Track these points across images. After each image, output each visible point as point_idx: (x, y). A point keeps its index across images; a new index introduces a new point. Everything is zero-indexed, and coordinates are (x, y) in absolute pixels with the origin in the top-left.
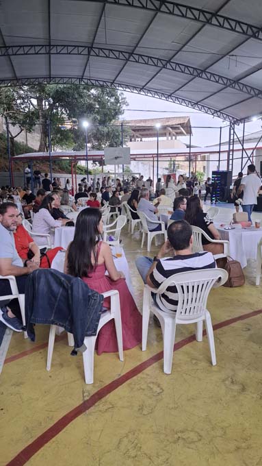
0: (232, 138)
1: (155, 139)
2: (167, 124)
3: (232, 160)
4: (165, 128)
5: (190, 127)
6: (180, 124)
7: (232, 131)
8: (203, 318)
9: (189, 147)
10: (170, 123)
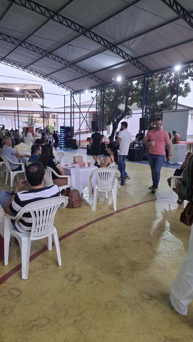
0: (72, 103)
1: (16, 99)
2: (25, 88)
3: (74, 119)
4: (23, 91)
5: (43, 93)
6: (35, 90)
7: (72, 98)
8: (51, 233)
9: (43, 107)
10: (27, 88)
